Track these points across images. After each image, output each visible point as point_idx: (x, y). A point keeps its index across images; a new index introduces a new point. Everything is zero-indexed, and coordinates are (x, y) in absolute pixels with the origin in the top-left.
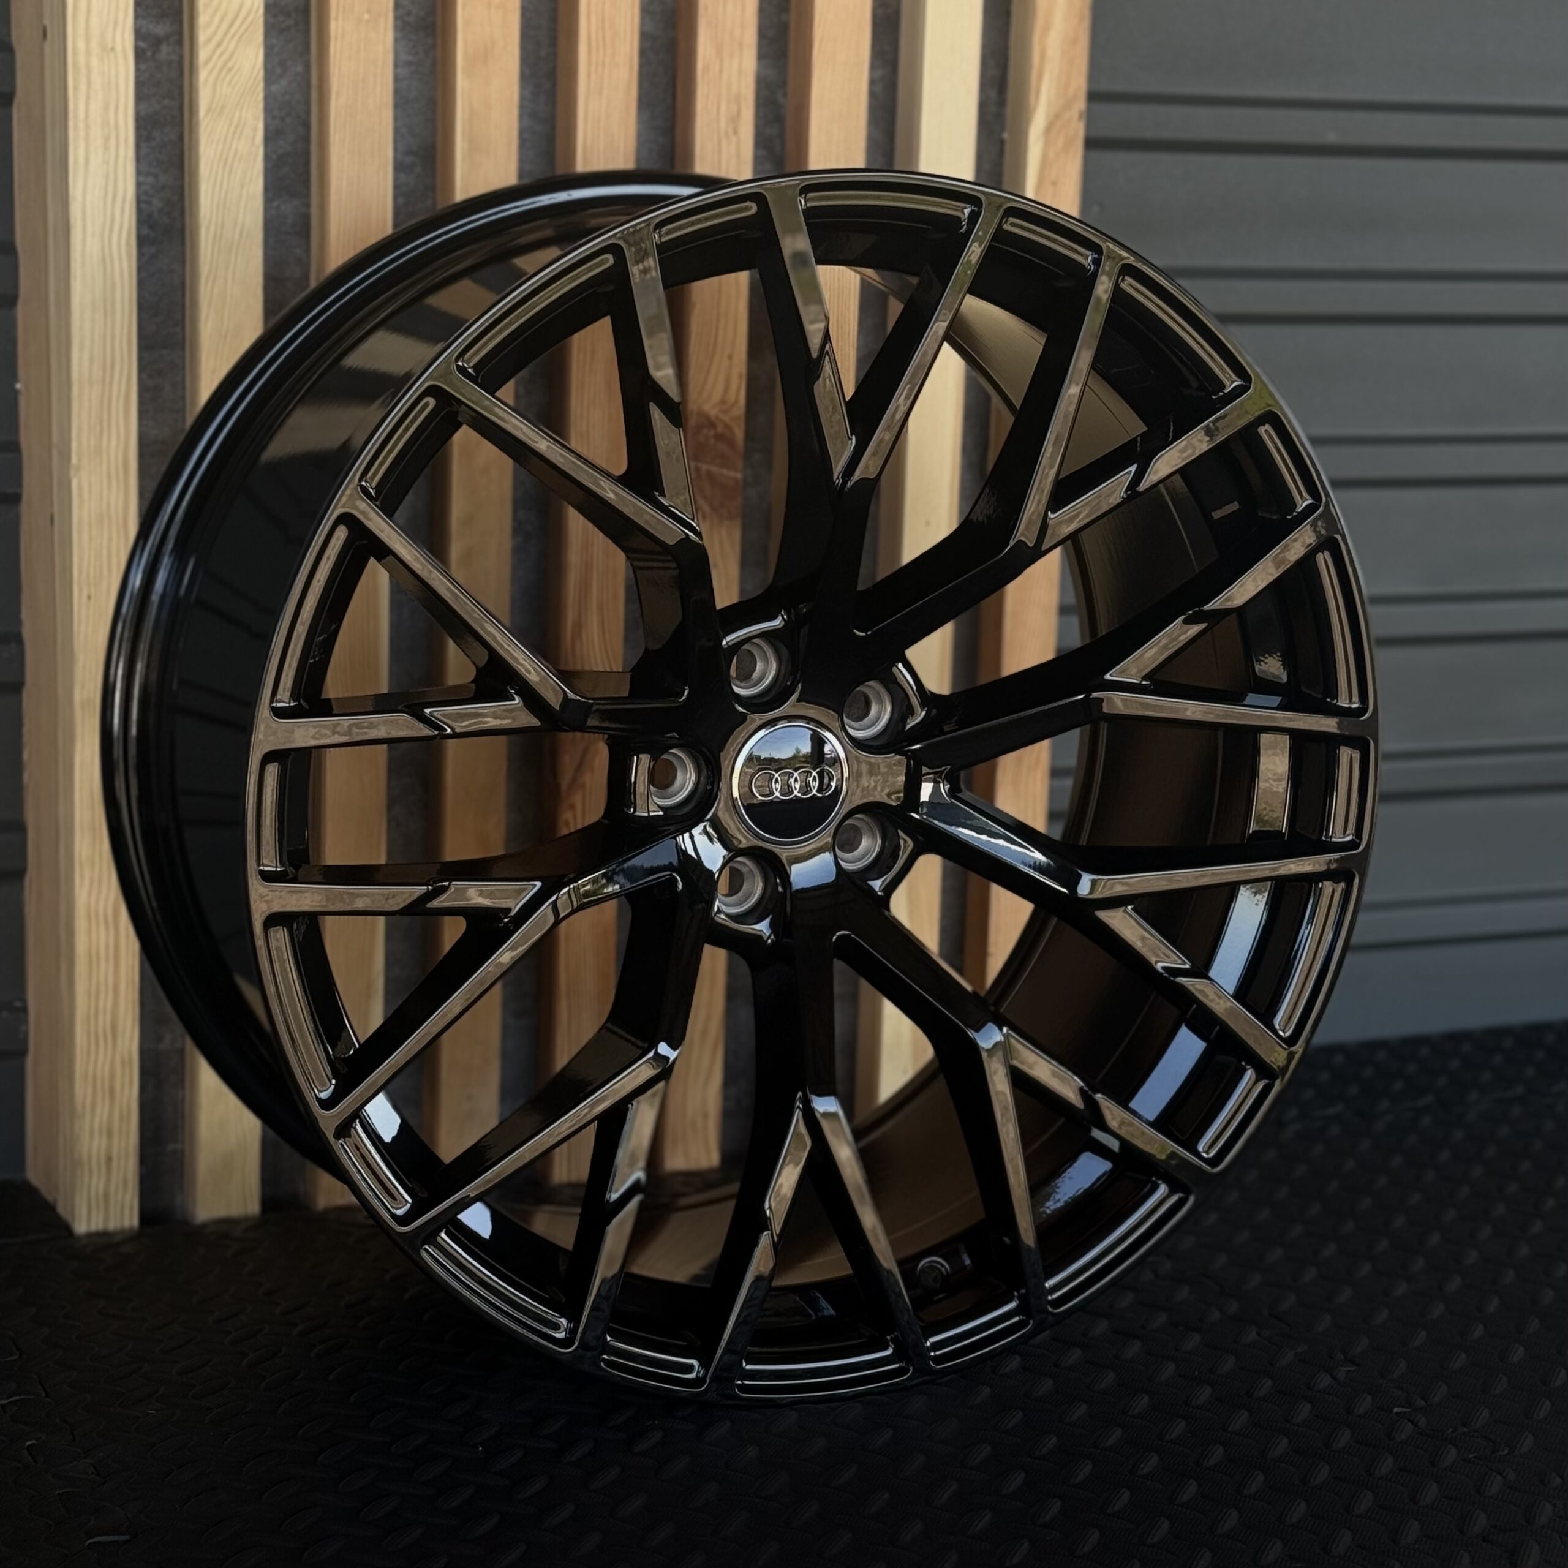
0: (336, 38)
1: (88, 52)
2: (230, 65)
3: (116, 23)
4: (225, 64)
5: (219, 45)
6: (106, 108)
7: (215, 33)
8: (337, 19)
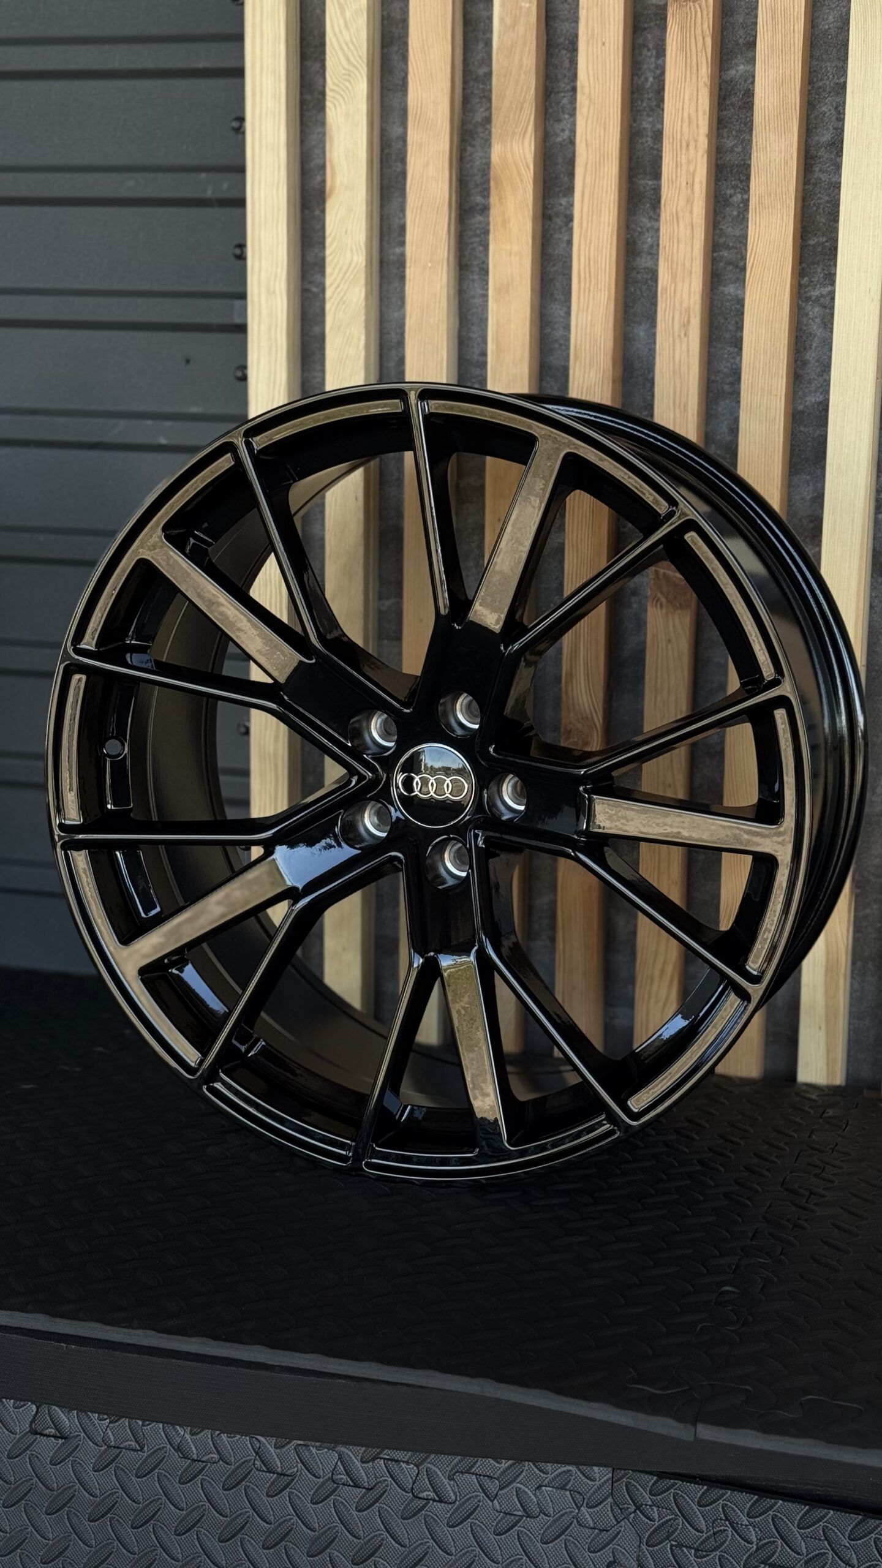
0: (410, 280)
1: (259, 294)
2: (344, 299)
3: (276, 276)
4: (341, 299)
5: (338, 287)
6: (270, 329)
7: (335, 280)
8: (410, 267)
